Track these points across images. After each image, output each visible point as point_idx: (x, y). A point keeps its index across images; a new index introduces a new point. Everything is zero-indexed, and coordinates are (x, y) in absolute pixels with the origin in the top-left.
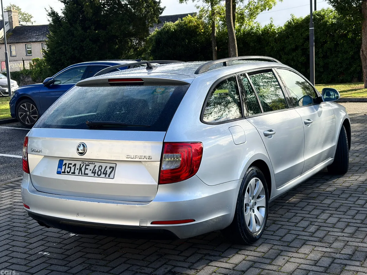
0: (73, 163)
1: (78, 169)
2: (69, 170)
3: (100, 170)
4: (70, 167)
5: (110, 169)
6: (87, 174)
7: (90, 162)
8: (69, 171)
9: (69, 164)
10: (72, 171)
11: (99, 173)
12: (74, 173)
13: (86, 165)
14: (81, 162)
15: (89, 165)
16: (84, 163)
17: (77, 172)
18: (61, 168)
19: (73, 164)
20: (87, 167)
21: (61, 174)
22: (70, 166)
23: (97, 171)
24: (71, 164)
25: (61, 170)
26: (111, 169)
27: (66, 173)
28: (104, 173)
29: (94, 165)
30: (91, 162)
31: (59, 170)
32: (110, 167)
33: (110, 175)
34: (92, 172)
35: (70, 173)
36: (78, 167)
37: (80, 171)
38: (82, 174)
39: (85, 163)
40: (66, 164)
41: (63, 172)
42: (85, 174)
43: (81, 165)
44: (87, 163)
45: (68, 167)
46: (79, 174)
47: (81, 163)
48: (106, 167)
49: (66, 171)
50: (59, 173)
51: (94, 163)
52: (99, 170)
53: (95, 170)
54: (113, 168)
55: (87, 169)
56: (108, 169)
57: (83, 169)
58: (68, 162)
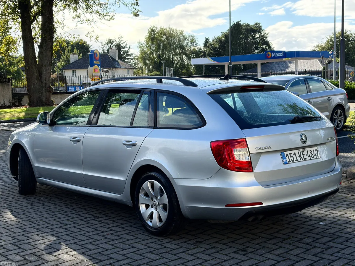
0: (293, 152)
1: (298, 156)
6: (306, 159)
8: (293, 160)
10: (295, 159)
12: (297, 160)
13: (302, 152)
15: (304, 152)
17: (299, 158)
19: (293, 153)
20: (303, 153)
22: (291, 155)
23: (310, 155)
24: (292, 154)
27: (292, 162)
35: (295, 161)
36: (297, 155)
38: (303, 160)
40: (287, 155)
41: (288, 162)
43: (298, 152)
46: (301, 160)
49: (291, 160)
50: (286, 163)
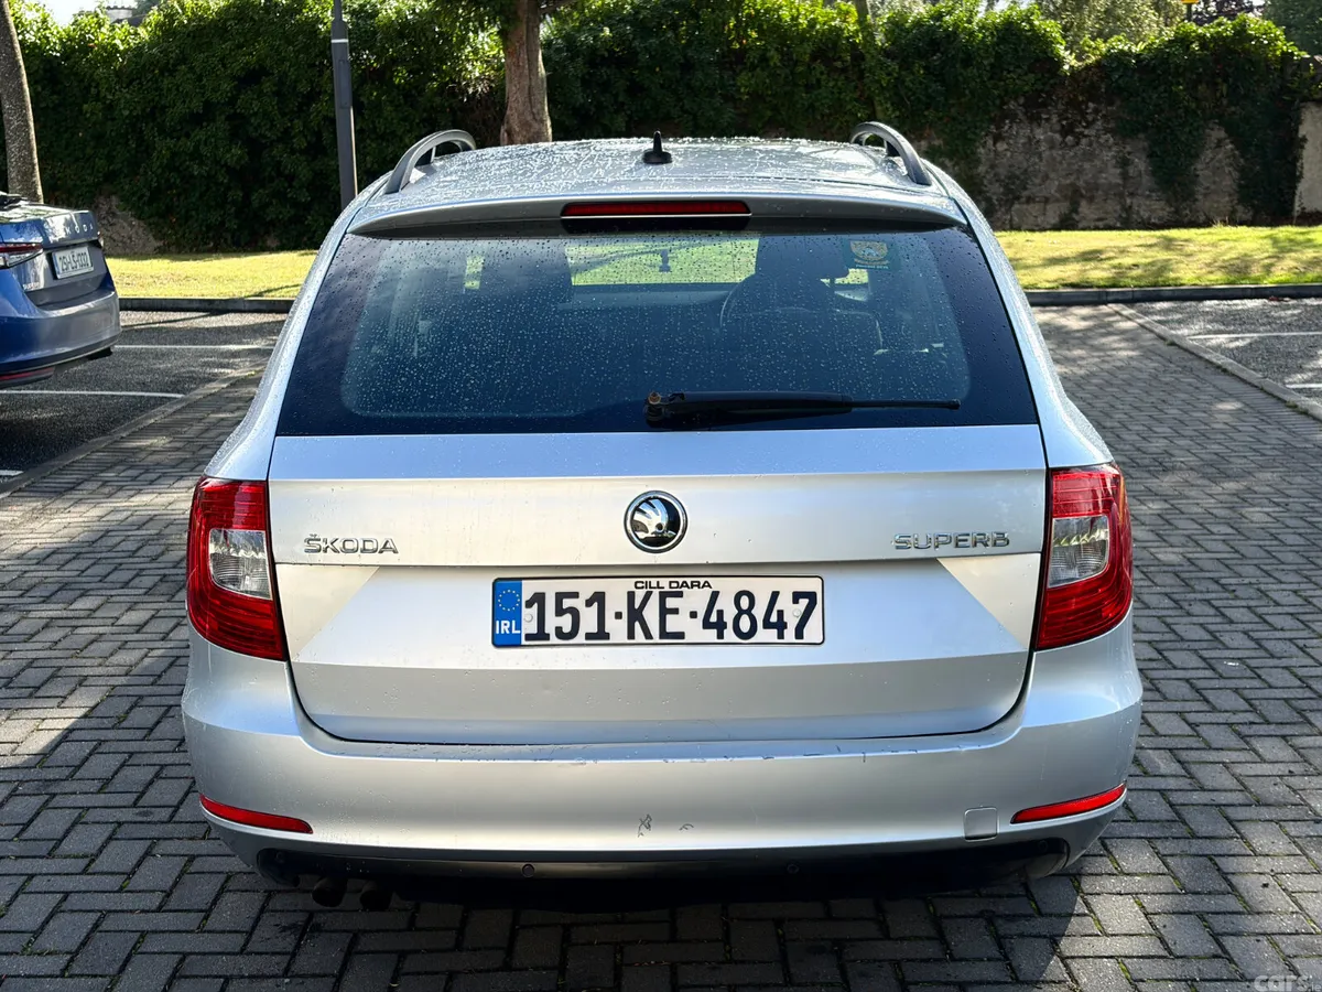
0: (587, 588)
1: (618, 615)
2: (566, 622)
3: (748, 612)
4: (575, 613)
5: (795, 601)
6: (681, 635)
7: (681, 580)
8: (567, 629)
9: (560, 597)
11: (745, 624)
12: (601, 634)
13: (663, 596)
14: (629, 584)
15: (680, 595)
16: (648, 585)
17: (617, 628)
18: (516, 617)
19: (586, 594)
20: (671, 603)
21: (519, 645)
22: (567, 603)
23: (729, 618)
24: (575, 595)
25: (519, 627)
26: (804, 602)
27: (554, 639)
28: (767, 625)
29: (707, 592)
30: (689, 580)
31: (505, 627)
32: (797, 597)
33: (806, 631)
34: (707, 625)
35: (580, 638)
37: (637, 625)
38: (648, 635)
39: (654, 584)
40: (539, 599)
41: (529, 637)
42: (664, 634)
43: (631, 596)
44: (664, 583)
45: (560, 612)
46: (631, 635)
47: (633, 589)
48: (775, 595)
49: (550, 628)
51: (702, 580)
52: (741, 612)
53: (720, 613)
54: (811, 596)
55: (675, 611)
56: (784, 602)
57: (651, 614)
58: (550, 589)
